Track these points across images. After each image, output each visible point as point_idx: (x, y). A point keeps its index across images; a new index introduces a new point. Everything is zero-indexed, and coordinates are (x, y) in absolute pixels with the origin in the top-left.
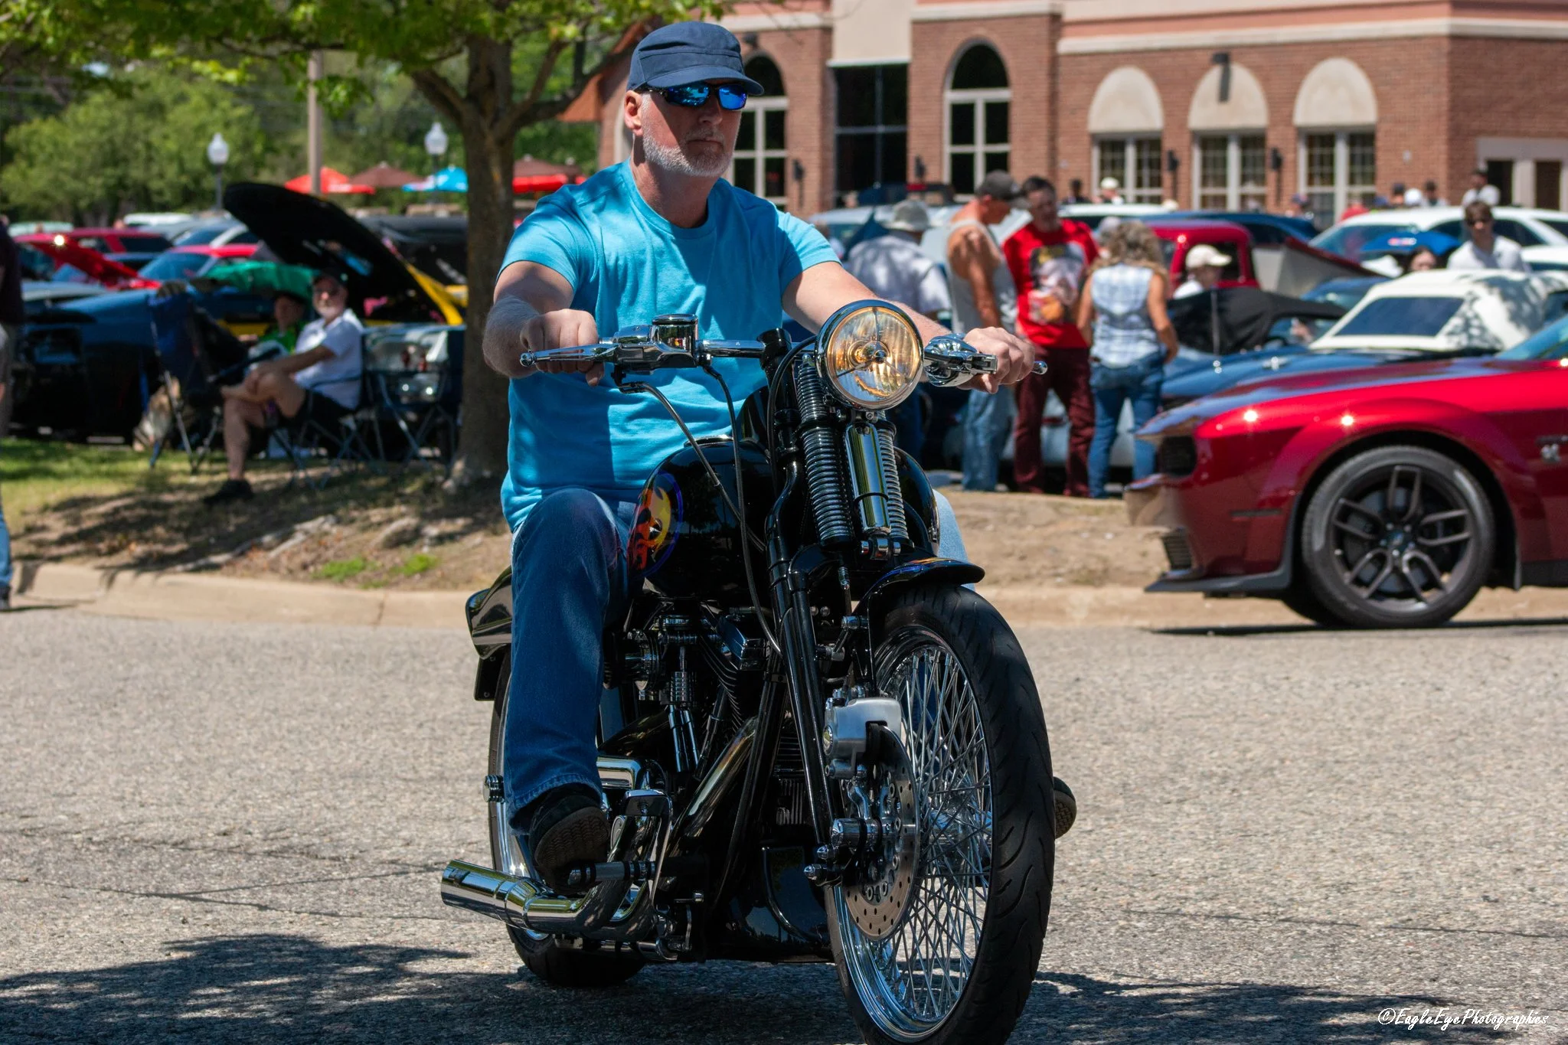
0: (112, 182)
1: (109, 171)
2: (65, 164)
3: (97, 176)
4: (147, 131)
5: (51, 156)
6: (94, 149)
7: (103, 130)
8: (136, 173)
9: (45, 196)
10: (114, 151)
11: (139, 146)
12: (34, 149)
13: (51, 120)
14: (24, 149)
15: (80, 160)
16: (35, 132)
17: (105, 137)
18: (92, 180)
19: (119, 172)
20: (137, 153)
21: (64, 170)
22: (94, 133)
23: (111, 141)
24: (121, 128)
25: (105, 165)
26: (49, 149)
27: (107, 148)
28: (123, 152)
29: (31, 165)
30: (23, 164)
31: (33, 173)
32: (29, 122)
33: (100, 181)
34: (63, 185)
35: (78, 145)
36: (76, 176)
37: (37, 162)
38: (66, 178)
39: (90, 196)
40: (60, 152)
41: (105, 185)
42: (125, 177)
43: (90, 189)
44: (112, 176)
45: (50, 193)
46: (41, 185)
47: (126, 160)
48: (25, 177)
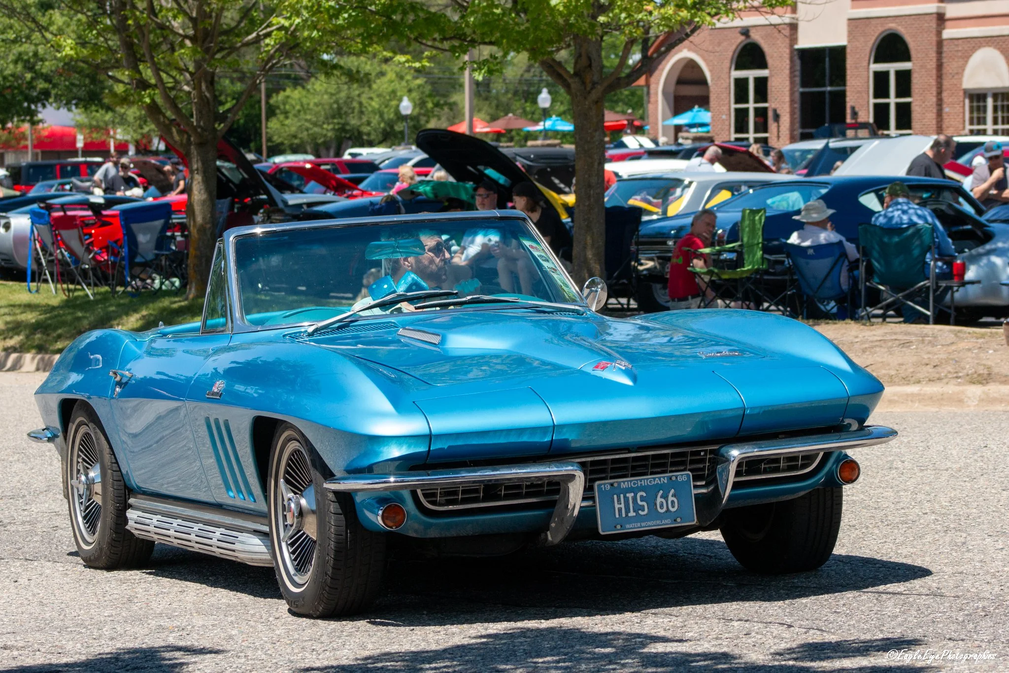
0: (338, 127)
1: (336, 121)
2: (308, 117)
3: (329, 124)
4: (359, 95)
5: (299, 111)
6: (327, 107)
7: (332, 95)
8: (354, 122)
9: (295, 137)
10: (339, 108)
11: (355, 104)
12: (287, 107)
13: (299, 88)
14: (282, 107)
15: (317, 114)
16: (287, 97)
17: (333, 99)
18: (326, 126)
19: (342, 121)
20: (353, 109)
21: (306, 120)
22: (326, 97)
23: (336, 102)
24: (343, 95)
25: (333, 117)
26: (298, 107)
27: (335, 106)
28: (345, 109)
29: (287, 118)
30: (281, 117)
31: (287, 122)
32: (284, 90)
33: (330, 127)
34: (307, 129)
35: (316, 105)
36: (315, 124)
37: (290, 115)
38: (308, 125)
39: (325, 136)
40: (304, 109)
41: (333, 129)
42: (347, 124)
43: (324, 132)
44: (338, 124)
45: (300, 136)
46: (293, 130)
47: (346, 113)
48: (283, 125)
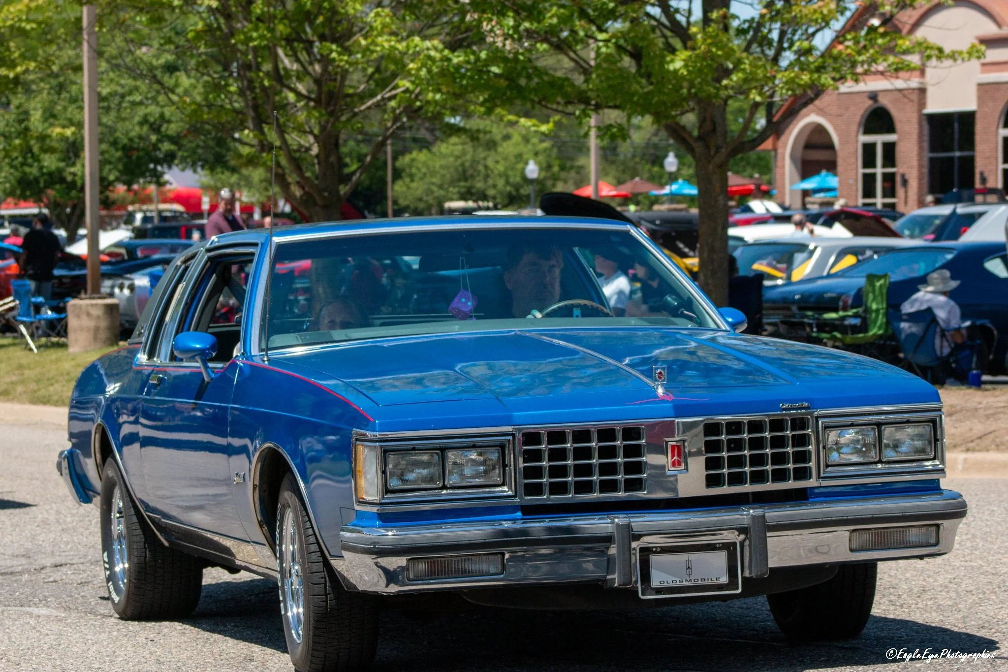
0: (463, 190)
1: (462, 184)
2: (434, 179)
3: (455, 187)
4: (485, 159)
5: (425, 174)
6: (452, 170)
7: (457, 157)
8: (479, 185)
9: (420, 200)
10: (464, 171)
11: (481, 168)
12: (414, 170)
13: (425, 151)
14: (408, 170)
15: (443, 176)
16: (413, 160)
17: (459, 161)
18: (451, 189)
19: (468, 184)
20: (479, 172)
21: (433, 184)
22: (451, 159)
23: (462, 165)
24: (468, 157)
25: (459, 180)
26: (424, 170)
27: (460, 169)
28: (470, 172)
29: (412, 181)
30: (407, 180)
31: (413, 185)
32: (410, 152)
33: (456, 190)
34: (433, 193)
35: (441, 167)
36: (441, 187)
37: (416, 179)
38: (435, 188)
40: (430, 172)
41: (459, 192)
42: (472, 187)
43: (450, 195)
44: (464, 187)
45: (425, 199)
46: (419, 193)
47: (472, 176)
48: (409, 188)
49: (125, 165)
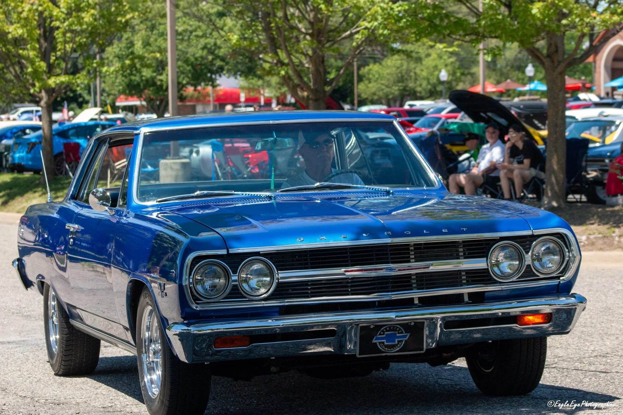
0: (401, 88)
1: (400, 84)
2: (383, 82)
3: (396, 86)
4: (415, 68)
5: (377, 78)
6: (394, 76)
7: (398, 68)
8: (411, 85)
9: (374, 94)
10: (402, 76)
11: (412, 74)
12: (371, 76)
13: (377, 64)
14: (367, 76)
15: (388, 80)
16: (370, 70)
17: (399, 71)
18: (394, 87)
19: (404, 85)
20: (411, 77)
21: (383, 84)
22: (394, 69)
23: (401, 72)
24: (405, 67)
25: (399, 82)
26: (377, 76)
27: (399, 75)
28: (406, 77)
29: (370, 82)
30: (367, 82)
31: (370, 85)
32: (368, 65)
33: (397, 88)
34: (383, 90)
35: (388, 74)
36: (387, 86)
37: (372, 81)
38: (383, 87)
39: (393, 94)
40: (381, 77)
41: (399, 90)
42: (406, 86)
43: (393, 91)
44: (401, 86)
45: (377, 93)
46: (374, 90)
47: (406, 79)
48: (368, 87)
49: (193, 75)
